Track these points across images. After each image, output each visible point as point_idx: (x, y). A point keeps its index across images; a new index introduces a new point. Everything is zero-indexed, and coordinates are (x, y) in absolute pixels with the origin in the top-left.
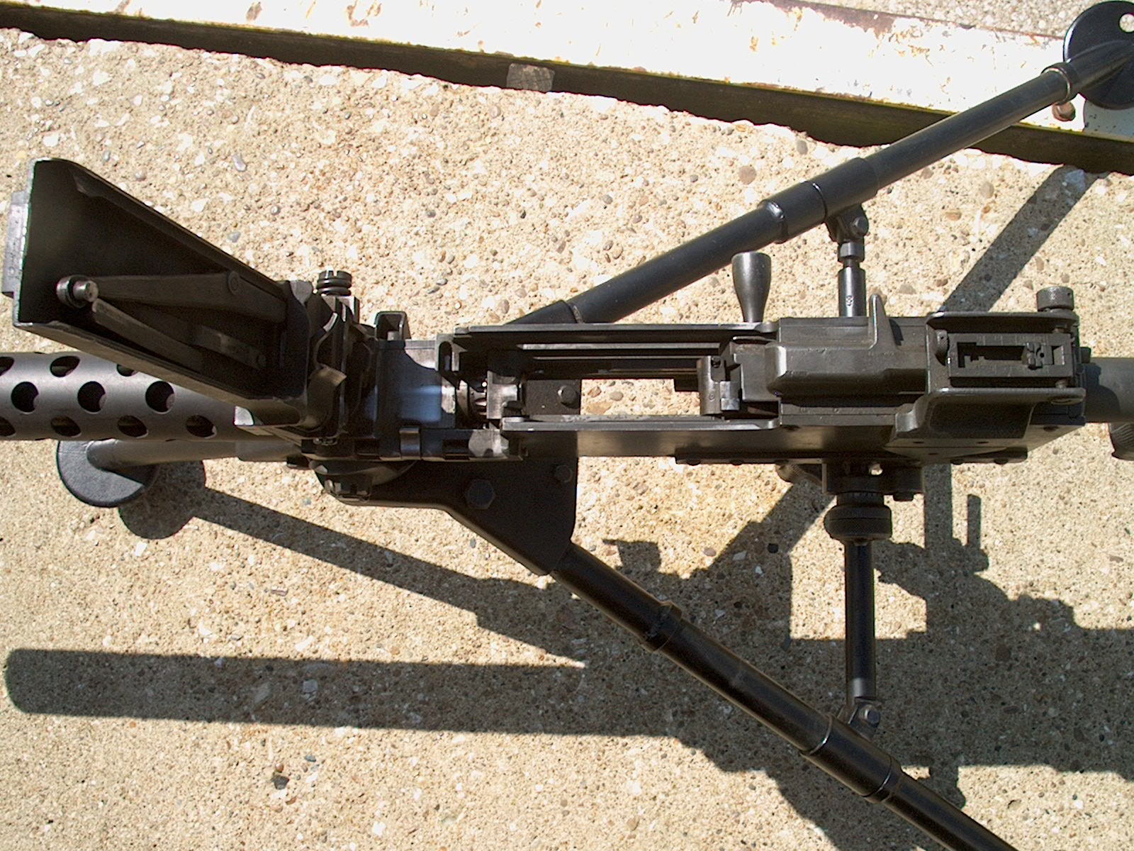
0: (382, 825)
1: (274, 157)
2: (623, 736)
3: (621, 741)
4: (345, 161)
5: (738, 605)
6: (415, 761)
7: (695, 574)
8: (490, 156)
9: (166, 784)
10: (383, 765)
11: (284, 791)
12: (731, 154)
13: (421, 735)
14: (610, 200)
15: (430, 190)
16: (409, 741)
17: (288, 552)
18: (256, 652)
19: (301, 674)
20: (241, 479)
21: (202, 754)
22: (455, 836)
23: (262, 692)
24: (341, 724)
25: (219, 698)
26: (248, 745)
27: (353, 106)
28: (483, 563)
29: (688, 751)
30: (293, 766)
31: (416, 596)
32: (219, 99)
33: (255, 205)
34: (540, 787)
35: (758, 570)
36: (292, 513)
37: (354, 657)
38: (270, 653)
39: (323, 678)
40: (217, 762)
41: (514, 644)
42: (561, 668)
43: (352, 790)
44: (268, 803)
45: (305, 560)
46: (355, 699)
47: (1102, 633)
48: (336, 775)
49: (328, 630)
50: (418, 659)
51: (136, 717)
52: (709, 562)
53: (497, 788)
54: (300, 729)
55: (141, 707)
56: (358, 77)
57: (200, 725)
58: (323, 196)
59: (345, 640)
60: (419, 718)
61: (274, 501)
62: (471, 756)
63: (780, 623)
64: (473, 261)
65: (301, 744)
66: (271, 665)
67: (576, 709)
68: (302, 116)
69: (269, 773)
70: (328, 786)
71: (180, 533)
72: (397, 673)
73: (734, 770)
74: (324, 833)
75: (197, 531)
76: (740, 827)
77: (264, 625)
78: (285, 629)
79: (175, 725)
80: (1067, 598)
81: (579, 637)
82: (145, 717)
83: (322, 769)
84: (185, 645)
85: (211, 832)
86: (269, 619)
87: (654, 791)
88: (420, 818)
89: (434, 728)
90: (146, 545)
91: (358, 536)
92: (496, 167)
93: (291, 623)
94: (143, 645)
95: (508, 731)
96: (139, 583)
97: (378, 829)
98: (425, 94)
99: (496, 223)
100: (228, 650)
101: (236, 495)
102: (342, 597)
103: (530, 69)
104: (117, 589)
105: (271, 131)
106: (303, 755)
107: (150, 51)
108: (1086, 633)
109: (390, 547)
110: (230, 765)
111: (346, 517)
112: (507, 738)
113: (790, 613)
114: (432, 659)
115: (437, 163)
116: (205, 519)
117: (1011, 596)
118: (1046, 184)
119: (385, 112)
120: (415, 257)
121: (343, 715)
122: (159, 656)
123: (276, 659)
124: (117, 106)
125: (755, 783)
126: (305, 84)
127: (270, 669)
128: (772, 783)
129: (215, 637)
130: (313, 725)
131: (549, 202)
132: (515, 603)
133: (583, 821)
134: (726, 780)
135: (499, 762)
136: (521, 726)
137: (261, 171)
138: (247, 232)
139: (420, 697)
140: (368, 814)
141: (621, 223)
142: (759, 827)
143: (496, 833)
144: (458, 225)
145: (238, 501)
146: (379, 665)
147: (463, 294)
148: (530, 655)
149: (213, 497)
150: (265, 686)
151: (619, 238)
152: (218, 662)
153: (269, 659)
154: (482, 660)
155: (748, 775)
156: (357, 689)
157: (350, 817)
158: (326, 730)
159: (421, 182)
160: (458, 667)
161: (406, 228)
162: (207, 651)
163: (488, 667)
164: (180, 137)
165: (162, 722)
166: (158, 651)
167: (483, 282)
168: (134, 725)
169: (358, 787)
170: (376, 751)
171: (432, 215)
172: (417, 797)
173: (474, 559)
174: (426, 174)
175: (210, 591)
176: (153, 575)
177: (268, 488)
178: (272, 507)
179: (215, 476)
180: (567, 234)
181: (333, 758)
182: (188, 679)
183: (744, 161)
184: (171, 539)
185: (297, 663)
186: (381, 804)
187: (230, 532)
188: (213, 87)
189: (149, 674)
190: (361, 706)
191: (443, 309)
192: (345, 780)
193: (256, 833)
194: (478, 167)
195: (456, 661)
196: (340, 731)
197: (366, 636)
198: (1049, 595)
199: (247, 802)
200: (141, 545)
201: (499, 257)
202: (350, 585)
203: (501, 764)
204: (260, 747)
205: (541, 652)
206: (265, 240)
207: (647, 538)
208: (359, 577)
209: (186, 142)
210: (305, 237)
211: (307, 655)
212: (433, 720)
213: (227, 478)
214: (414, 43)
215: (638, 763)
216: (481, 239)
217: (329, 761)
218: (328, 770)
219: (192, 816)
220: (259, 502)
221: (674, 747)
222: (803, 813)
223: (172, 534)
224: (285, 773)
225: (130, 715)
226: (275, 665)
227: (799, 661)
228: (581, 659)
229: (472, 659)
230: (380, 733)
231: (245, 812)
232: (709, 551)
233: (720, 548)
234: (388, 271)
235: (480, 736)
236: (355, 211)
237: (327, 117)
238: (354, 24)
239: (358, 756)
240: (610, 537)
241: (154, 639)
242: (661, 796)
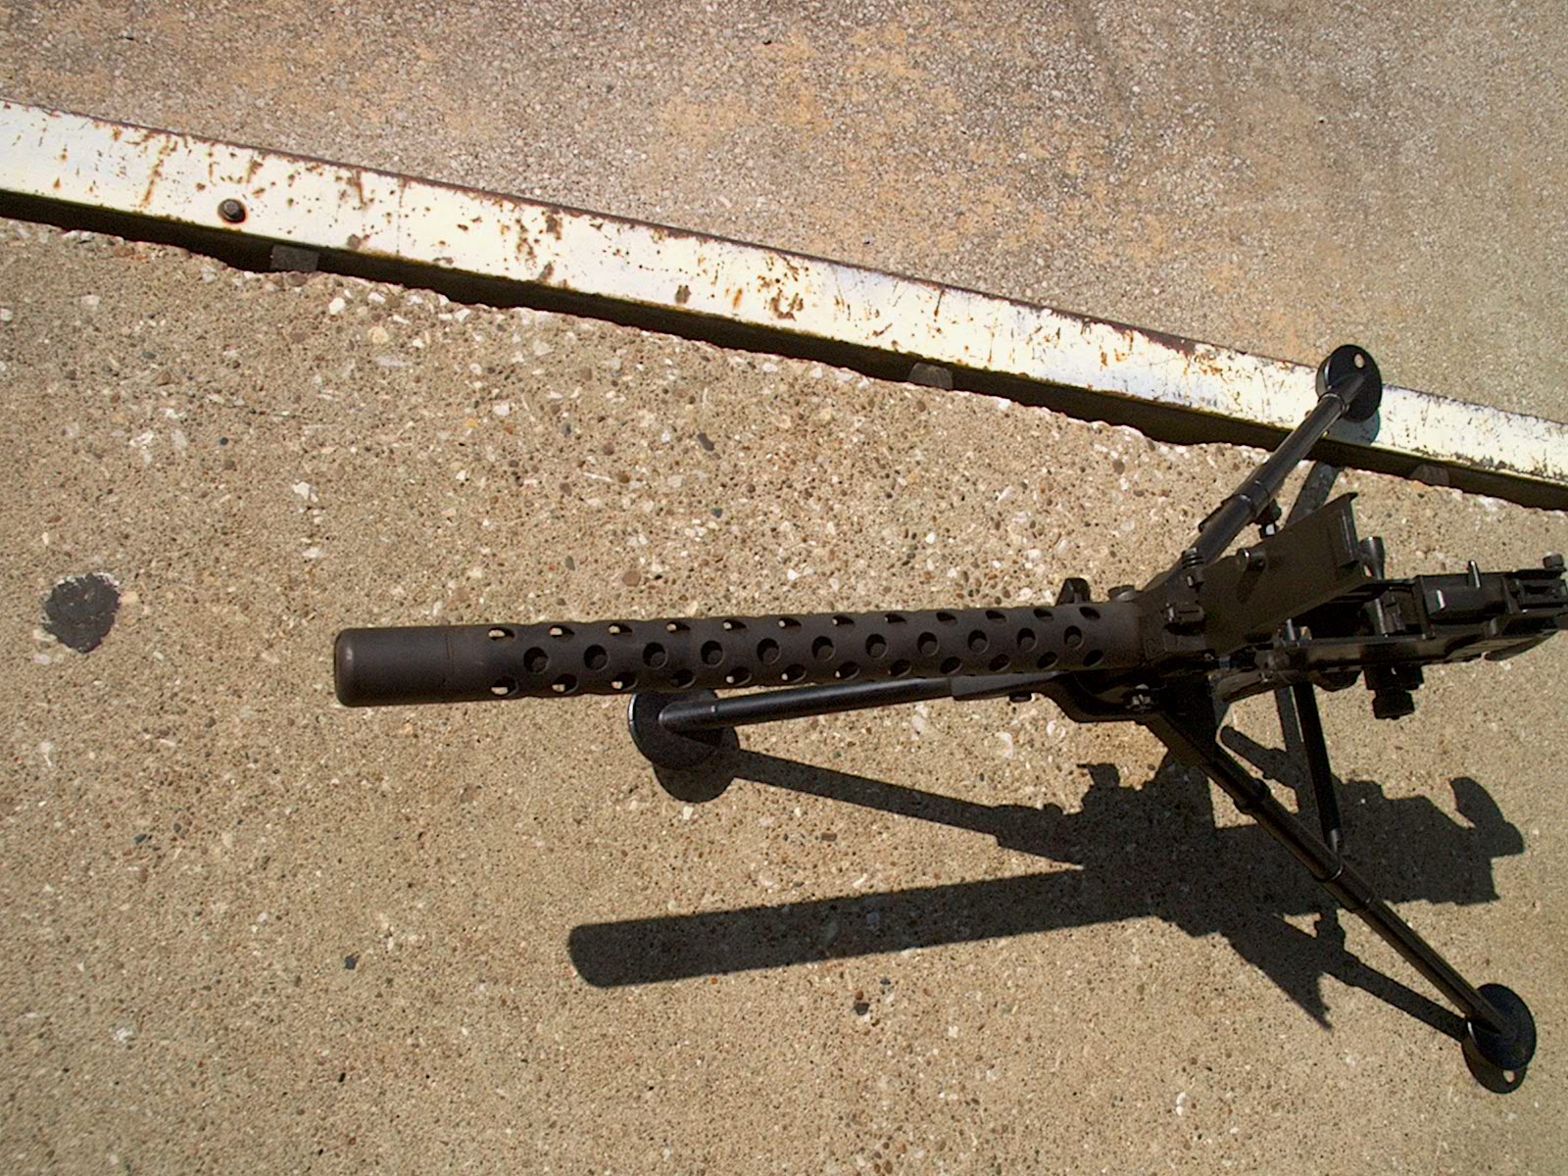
0: (956, 1028)
1: (737, 437)
2: (1121, 920)
3: (1120, 924)
4: (804, 445)
5: (1177, 807)
6: (971, 967)
7: (1145, 784)
8: (925, 446)
9: (759, 1030)
11: (867, 1017)
12: (1105, 450)
13: (972, 945)
14: (1025, 486)
15: (883, 474)
16: (964, 951)
17: (830, 801)
18: (819, 895)
19: (863, 909)
20: (774, 739)
21: (786, 996)
23: (831, 931)
24: (905, 948)
25: (793, 942)
26: (828, 979)
27: (801, 394)
28: (993, 793)
29: (1166, 925)
30: (872, 990)
31: (945, 827)
32: (672, 378)
33: (730, 483)
34: (1069, 973)
35: (1186, 778)
36: (825, 766)
37: (905, 886)
38: (832, 894)
39: (882, 909)
40: (803, 1000)
41: (1029, 858)
42: (1067, 871)
43: (925, 1002)
44: (856, 1029)
45: (847, 807)
46: (913, 923)
47: (1401, 801)
48: (909, 992)
49: (878, 866)
50: (958, 880)
51: (717, 973)
52: (1152, 775)
53: (1040, 979)
54: (871, 957)
55: (719, 963)
56: (796, 366)
57: (780, 970)
58: (793, 477)
59: (895, 873)
60: (968, 931)
61: (809, 757)
62: (1015, 955)
63: (1208, 817)
64: (931, 538)
65: (875, 970)
66: (835, 904)
67: (1083, 903)
68: (755, 400)
69: (851, 1003)
70: (905, 1003)
71: (725, 795)
72: (943, 895)
73: (1199, 935)
74: (909, 1046)
75: (740, 793)
76: (1211, 978)
77: (821, 869)
78: (841, 870)
79: (756, 973)
80: (1376, 779)
81: (1074, 845)
82: (725, 972)
83: (897, 989)
84: (750, 898)
85: (810, 1066)
86: (824, 863)
87: (1150, 960)
88: (985, 1016)
89: (981, 937)
90: (691, 810)
91: (888, 781)
92: (933, 456)
93: (845, 864)
94: (708, 903)
95: (1038, 931)
96: (693, 846)
97: (953, 1032)
98: (860, 385)
99: (944, 505)
100: (793, 896)
101: (771, 754)
102: (885, 835)
103: (932, 369)
104: (672, 854)
105: (728, 413)
106: (878, 980)
107: (587, 325)
108: (1391, 802)
109: (917, 787)
110: (815, 1001)
111: (874, 765)
112: (1039, 936)
113: (1212, 809)
114: (968, 879)
115: (885, 450)
116: (746, 778)
117: (1344, 781)
119: (829, 401)
120: (885, 533)
121: (906, 939)
122: (727, 913)
123: (838, 898)
124: (567, 378)
125: (1215, 942)
126: (749, 370)
127: (834, 908)
128: (1225, 940)
129: (777, 887)
130: (882, 952)
131: (982, 487)
132: (1023, 824)
133: (1105, 993)
134: (1196, 943)
135: (1036, 957)
136: (1046, 926)
137: (728, 451)
138: (729, 508)
139: (965, 913)
140: (943, 1022)
141: (1038, 506)
142: (1224, 976)
144: (913, 506)
145: (775, 759)
146: (926, 890)
147: (930, 566)
148: (1041, 865)
149: (750, 758)
150: (833, 924)
151: (1039, 518)
152: (786, 910)
153: (831, 900)
154: (1007, 874)
155: (1210, 937)
156: (913, 914)
157: (929, 1026)
158: (893, 955)
159: (874, 466)
160: (990, 883)
161: (871, 507)
162: (773, 900)
163: (1013, 879)
164: (640, 413)
165: (743, 974)
166: (725, 907)
167: (944, 556)
168: (714, 981)
169: (929, 999)
170: (939, 965)
171: (889, 496)
172: (978, 998)
173: (986, 790)
174: (877, 460)
175: (764, 845)
176: (705, 837)
177: (800, 745)
178: (807, 762)
179: (748, 738)
180: (1000, 514)
181: (905, 977)
182: (759, 929)
183: (1115, 455)
184: (716, 800)
185: (857, 899)
186: (951, 1010)
187: (772, 789)
188: (662, 367)
189: (720, 930)
190: (918, 929)
191: (917, 580)
192: (919, 996)
193: (851, 1059)
194: (918, 454)
195: (988, 878)
196: (906, 953)
197: (911, 867)
198: (1365, 778)
199: (837, 1032)
200: (688, 811)
201: (952, 534)
202: (890, 824)
203: (1038, 959)
204: (839, 980)
205: (1049, 861)
206: (747, 516)
207: (1108, 761)
208: (896, 816)
209: (647, 419)
210: (785, 514)
211: (864, 890)
212: (980, 930)
213: (760, 739)
214: (838, 337)
215: (1135, 940)
216: (934, 518)
217: (902, 981)
218: (902, 989)
219: (789, 1056)
220: (794, 758)
221: (1155, 922)
222: (1249, 961)
223: (717, 796)
224: (865, 999)
225: (710, 973)
226: (838, 904)
227: (1225, 845)
228: (1079, 863)
229: (999, 875)
230: (938, 949)
231: (837, 1042)
232: (1151, 767)
233: (1157, 765)
234: (864, 546)
235: (1017, 938)
236: (825, 490)
237: (778, 402)
238: (781, 316)
239: (926, 972)
240: (1083, 762)
241: (717, 897)
242: (1155, 964)
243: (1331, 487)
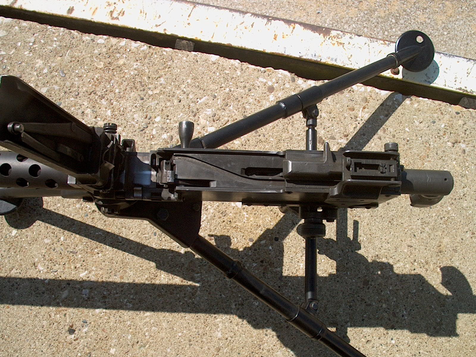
0: (114, 349)
1: (77, 71)
2: (215, 314)
3: (214, 316)
4: (106, 75)
5: (262, 262)
6: (129, 323)
7: (245, 249)
8: (167, 76)
9: (22, 332)
10: (115, 325)
11: (73, 336)
12: (265, 81)
13: (131, 313)
14: (215, 97)
15: (142, 89)
16: (126, 315)
17: (78, 236)
18: (63, 277)
19: (82, 287)
20: (59, 205)
21: (38, 320)
22: (145, 354)
23: (65, 294)
24: (98, 308)
25: (46, 296)
26: (58, 316)
27: (111, 52)
28: (159, 242)
29: (240, 320)
30: (78, 324)
31: (131, 255)
32: (55, 46)
33: (68, 91)
34: (180, 334)
35: (270, 248)
36: (80, 220)
37: (104, 280)
38: (69, 278)
39: (91, 288)
40: (45, 323)
41: (171, 276)
42: (190, 286)
43: (102, 335)
44: (66, 340)
45: (85, 240)
46: (104, 297)
47: (404, 275)
48: (95, 329)
49: (94, 268)
50: (131, 281)
51: (10, 304)
52: (251, 244)
53: (162, 334)
54: (81, 309)
55: (12, 300)
56: (114, 40)
57: (38, 307)
58: (98, 89)
59: (101, 273)
60: (131, 305)
61: (73, 215)
62: (152, 321)
63: (279, 269)
64: (158, 119)
65: (81, 316)
66: (69, 283)
67: (195, 302)
68: (89, 55)
69: (67, 328)
70: (92, 333)
71: (32, 227)
72: (122, 287)
73: (259, 328)
74: (90, 353)
75: (39, 226)
76: (261, 351)
77: (67, 266)
78: (76, 268)
79: (27, 307)
80: (391, 262)
81: (198, 273)
82: (13, 304)
83: (90, 326)
84: (32, 274)
85: (41, 353)
86: (69, 263)
87: (226, 336)
88: (130, 346)
89: (137, 309)
90: (16, 231)
91: (107, 230)
92: (169, 81)
93: (78, 265)
94: (14, 273)
95: (168, 311)
96: (13, 247)
97: (112, 351)
98: (142, 49)
99: (168, 104)
100: (51, 276)
101: (56, 211)
102: (100, 255)
103: (184, 42)
104: (3, 250)
105: (76, 61)
106: (82, 320)
107: (25, 24)
108: (398, 275)
109: (121, 235)
110: (50, 324)
111: (102, 222)
112: (167, 314)
113: (283, 265)
114: (137, 281)
115: (145, 78)
116: (43, 221)
117: (370, 260)
118: (388, 99)
119: (124, 56)
120: (135, 116)
121: (100, 304)
122: (20, 278)
123: (71, 280)
124: (10, 46)
125: (267, 333)
126: (91, 42)
127: (69, 284)
128: (274, 333)
129: (45, 270)
130: (86, 308)
131: (191, 96)
132: (172, 259)
133: (197, 348)
134: (255, 332)
135: (164, 324)
136: (173, 309)
137: (71, 77)
138: (65, 102)
139: (132, 296)
140: (109, 345)
141: (219, 106)
142: (269, 351)
143: (162, 353)
144: (153, 104)
145: (57, 214)
146: (114, 283)
147: (154, 132)
148: (177, 280)
149: (47, 212)
150: (66, 291)
151: (219, 112)
152: (47, 281)
153: (68, 280)
154: (157, 282)
155: (264, 330)
156: (105, 293)
157: (101, 346)
158: (92, 310)
159: (138, 85)
160: (148, 285)
161: (131, 104)
162: (42, 276)
163: (160, 285)
164: (37, 61)
165: (21, 306)
166: (20, 276)
167: (162, 128)
168: (8, 307)
169: (104, 334)
170: (113, 319)
171: (142, 99)
172: (129, 338)
173: (156, 240)
174: (141, 82)
175: (44, 251)
176: (19, 244)
177: (70, 209)
178: (71, 217)
179: (47, 203)
180: (198, 109)
181: (94, 321)
182: (33, 288)
183: (270, 83)
184: (27, 229)
185: (80, 282)
186: (114, 341)
187: (53, 227)
188: (52, 41)
189: (16, 286)
190: (107, 300)
191: (146, 138)
192: (99, 331)
193: (61, 353)
194: (162, 80)
195: (147, 282)
196: (98, 311)
197: (110, 271)
198: (384, 260)
199: (57, 340)
200: (14, 232)
201: (169, 118)
202: (104, 250)
203: (164, 325)
204: (63, 317)
205: (181, 279)
206: (72, 106)
207: (227, 234)
208: (107, 247)
209: (39, 63)
210: (89, 106)
211: (84, 278)
212: (137, 306)
213: (53, 204)
214: (138, 28)
215: (220, 325)
216: (162, 110)
217: (92, 323)
218: (92, 327)
219: (33, 346)
220: (66, 214)
221: (235, 319)
222: (286, 345)
223: (28, 227)
224: (74, 328)
225: (7, 303)
226: (71, 282)
227: (286, 285)
228: (198, 282)
229: (153, 282)
230: (114, 311)
231: (56, 344)
232: (251, 240)
233: (255, 239)
234: (124, 121)
235: (156, 313)
236: (111, 96)
237: (100, 57)
238: (113, 18)
239: (105, 321)
240: (211, 233)
241: (18, 271)
242: (229, 338)
243: (399, 105)
